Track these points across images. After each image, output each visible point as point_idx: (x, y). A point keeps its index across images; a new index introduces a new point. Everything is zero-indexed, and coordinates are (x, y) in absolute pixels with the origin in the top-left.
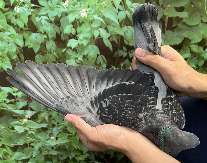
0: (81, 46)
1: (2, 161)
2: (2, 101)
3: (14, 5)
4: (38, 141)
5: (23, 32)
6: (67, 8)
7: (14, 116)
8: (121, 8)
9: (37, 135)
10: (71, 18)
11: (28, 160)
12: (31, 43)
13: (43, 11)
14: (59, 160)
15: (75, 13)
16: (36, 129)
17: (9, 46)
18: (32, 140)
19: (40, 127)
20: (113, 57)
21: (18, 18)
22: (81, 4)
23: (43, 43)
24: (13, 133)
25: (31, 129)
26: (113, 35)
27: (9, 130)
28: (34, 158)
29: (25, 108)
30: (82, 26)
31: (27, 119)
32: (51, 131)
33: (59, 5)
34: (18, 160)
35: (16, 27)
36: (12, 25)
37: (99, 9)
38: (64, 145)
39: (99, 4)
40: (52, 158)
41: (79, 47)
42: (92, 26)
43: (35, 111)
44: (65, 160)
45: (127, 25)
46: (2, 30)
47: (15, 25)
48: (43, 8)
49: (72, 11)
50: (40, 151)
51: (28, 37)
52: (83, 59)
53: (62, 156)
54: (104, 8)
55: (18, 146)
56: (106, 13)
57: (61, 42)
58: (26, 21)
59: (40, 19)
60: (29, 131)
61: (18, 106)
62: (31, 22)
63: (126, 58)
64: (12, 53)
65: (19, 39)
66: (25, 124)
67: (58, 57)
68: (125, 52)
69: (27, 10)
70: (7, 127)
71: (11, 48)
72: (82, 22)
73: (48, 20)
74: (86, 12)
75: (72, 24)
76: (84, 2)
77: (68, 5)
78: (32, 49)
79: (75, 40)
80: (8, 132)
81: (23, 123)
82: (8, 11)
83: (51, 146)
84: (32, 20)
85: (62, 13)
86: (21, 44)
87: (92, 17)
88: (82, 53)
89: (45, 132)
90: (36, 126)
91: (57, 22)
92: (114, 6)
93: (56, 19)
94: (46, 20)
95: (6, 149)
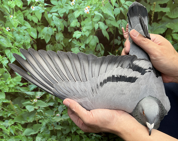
0: (84, 37)
1: (14, 137)
2: (16, 85)
3: (30, 5)
4: (46, 118)
5: (37, 26)
6: (73, 6)
7: (26, 97)
8: (117, 5)
9: (45, 113)
10: (77, 14)
11: (36, 135)
12: (43, 35)
13: (55, 9)
14: (63, 134)
15: (80, 10)
16: (44, 108)
17: (24, 38)
18: (41, 118)
19: (48, 106)
20: (110, 44)
21: (33, 15)
22: (85, 3)
23: (53, 35)
24: (24, 112)
25: (40, 108)
26: (110, 27)
27: (21, 109)
28: (42, 133)
29: (36, 90)
30: (85, 20)
31: (37, 99)
32: (57, 109)
33: (67, 4)
34: (27, 135)
35: (31, 22)
36: (28, 21)
37: (99, 7)
38: (67, 121)
39: (99, 3)
40: (57, 132)
41: (82, 37)
42: (93, 20)
43: (44, 92)
44: (67, 134)
45: (121, 19)
46: (19, 25)
47: (30, 20)
48: (54, 7)
49: (78, 8)
50: (47, 127)
51: (41, 30)
52: (85, 47)
53: (65, 130)
54: (103, 6)
55: (28, 123)
56: (105, 9)
57: (68, 34)
58: (40, 17)
59: (51, 15)
60: (38, 110)
61: (30, 88)
62: (44, 18)
63: (120, 45)
64: (27, 44)
65: (34, 32)
66: (35, 103)
67: (65, 46)
68: (119, 41)
69: (41, 8)
70: (20, 107)
71: (26, 40)
72: (85, 17)
73: (58, 16)
74: (89, 9)
75: (78, 18)
76: (87, 1)
77: (74, 4)
78: (44, 40)
79: (79, 31)
80: (20, 111)
81: (34, 103)
82: (26, 9)
83: (57, 122)
84: (45, 17)
85: (70, 10)
86: (35, 36)
87: (93, 13)
88: (85, 42)
89: (52, 110)
90: (44, 105)
91: (65, 18)
92: (111, 4)
93: (65, 15)
94: (56, 16)
95: (18, 126)
